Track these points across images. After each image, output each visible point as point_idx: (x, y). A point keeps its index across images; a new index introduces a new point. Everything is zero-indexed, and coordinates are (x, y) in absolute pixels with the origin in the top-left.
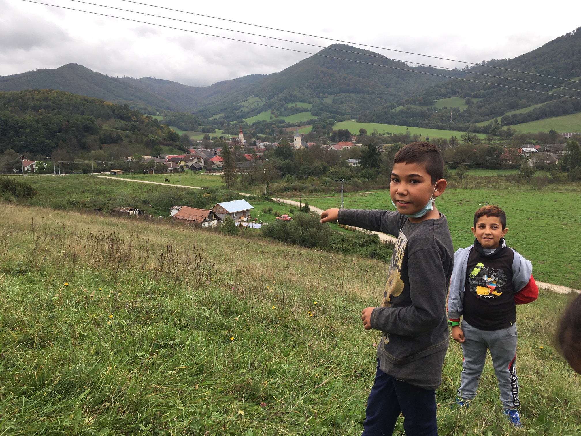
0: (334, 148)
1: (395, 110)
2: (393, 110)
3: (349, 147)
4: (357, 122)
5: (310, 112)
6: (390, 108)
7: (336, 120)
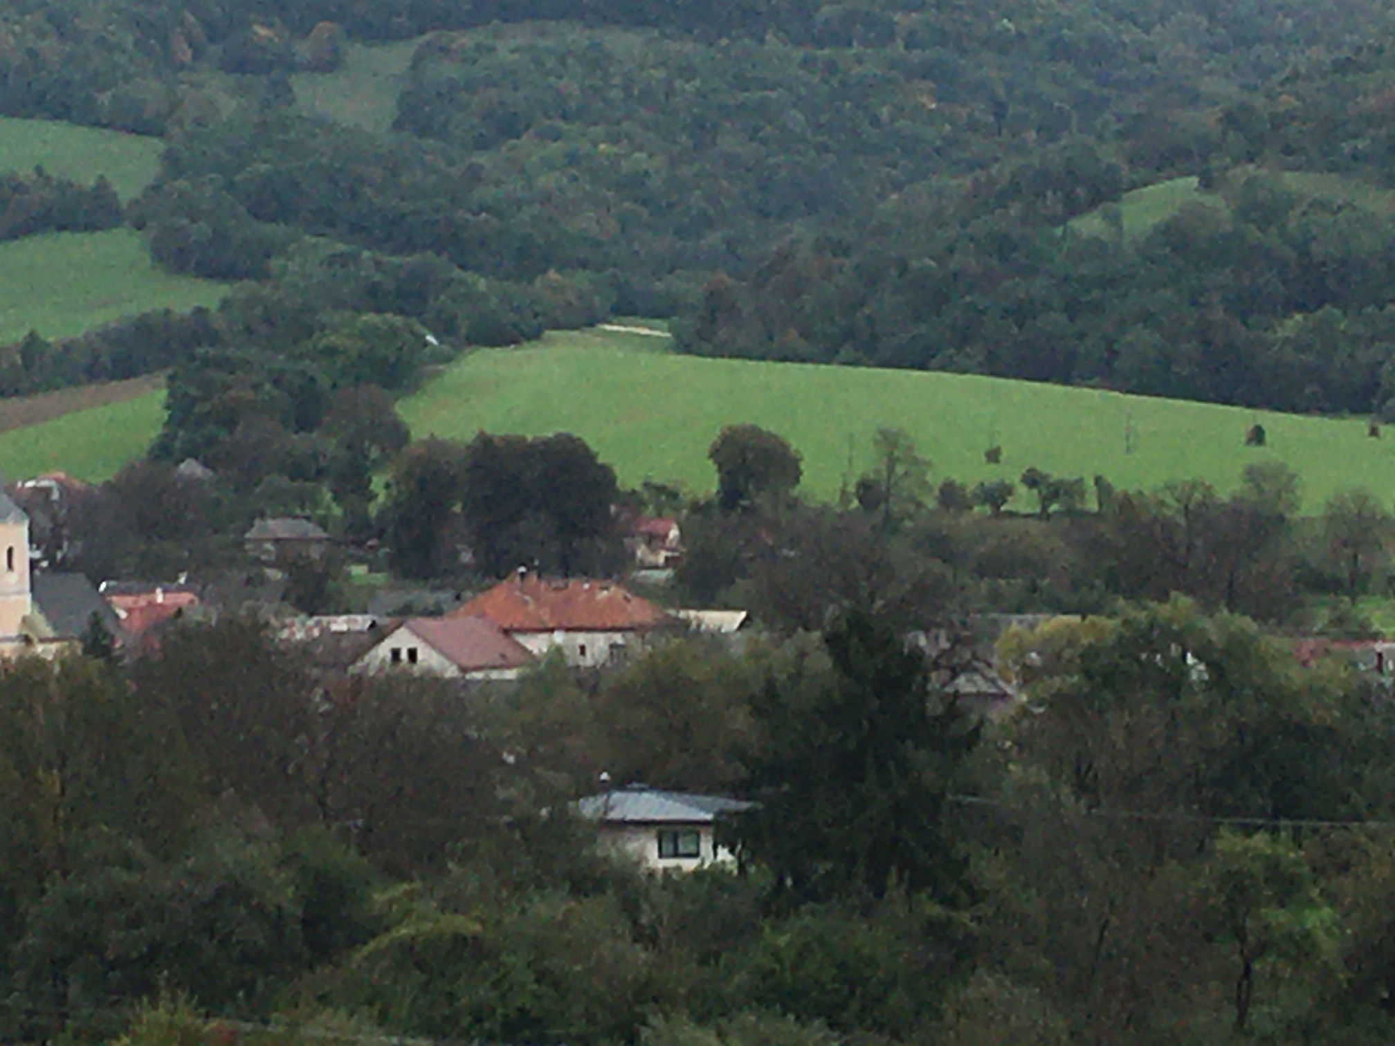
0: (429, 658)
1: (1114, 219)
2: (1090, 225)
3: (598, 645)
4: (684, 346)
5: (140, 226)
6: (1053, 202)
7: (445, 329)
